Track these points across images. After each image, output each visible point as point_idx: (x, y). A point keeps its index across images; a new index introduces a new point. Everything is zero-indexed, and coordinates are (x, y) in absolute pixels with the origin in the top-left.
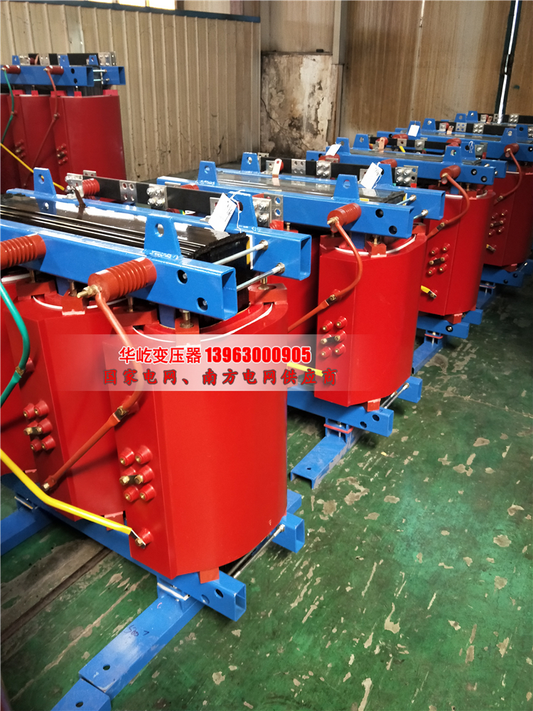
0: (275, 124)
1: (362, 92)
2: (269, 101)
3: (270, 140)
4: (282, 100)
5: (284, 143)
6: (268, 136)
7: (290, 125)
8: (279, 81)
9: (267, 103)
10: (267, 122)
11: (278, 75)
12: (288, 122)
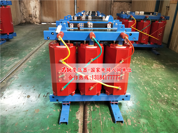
0: (25, 16)
1: (46, 9)
2: (23, 11)
3: (24, 20)
4: (26, 11)
5: (28, 21)
6: (23, 19)
7: (29, 16)
8: (25, 6)
9: (22, 11)
10: (23, 16)
11: (24, 4)
12: (28, 15)
